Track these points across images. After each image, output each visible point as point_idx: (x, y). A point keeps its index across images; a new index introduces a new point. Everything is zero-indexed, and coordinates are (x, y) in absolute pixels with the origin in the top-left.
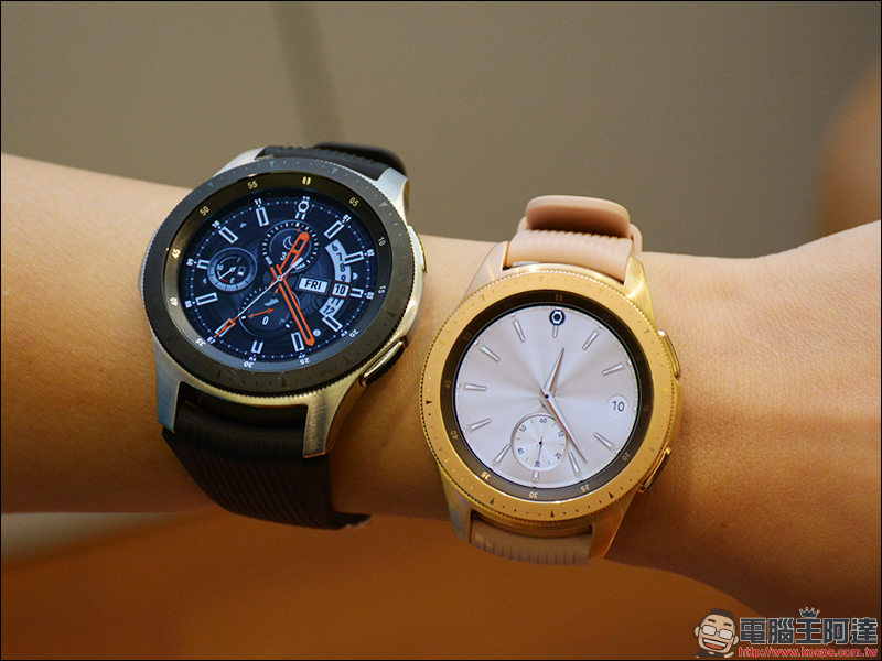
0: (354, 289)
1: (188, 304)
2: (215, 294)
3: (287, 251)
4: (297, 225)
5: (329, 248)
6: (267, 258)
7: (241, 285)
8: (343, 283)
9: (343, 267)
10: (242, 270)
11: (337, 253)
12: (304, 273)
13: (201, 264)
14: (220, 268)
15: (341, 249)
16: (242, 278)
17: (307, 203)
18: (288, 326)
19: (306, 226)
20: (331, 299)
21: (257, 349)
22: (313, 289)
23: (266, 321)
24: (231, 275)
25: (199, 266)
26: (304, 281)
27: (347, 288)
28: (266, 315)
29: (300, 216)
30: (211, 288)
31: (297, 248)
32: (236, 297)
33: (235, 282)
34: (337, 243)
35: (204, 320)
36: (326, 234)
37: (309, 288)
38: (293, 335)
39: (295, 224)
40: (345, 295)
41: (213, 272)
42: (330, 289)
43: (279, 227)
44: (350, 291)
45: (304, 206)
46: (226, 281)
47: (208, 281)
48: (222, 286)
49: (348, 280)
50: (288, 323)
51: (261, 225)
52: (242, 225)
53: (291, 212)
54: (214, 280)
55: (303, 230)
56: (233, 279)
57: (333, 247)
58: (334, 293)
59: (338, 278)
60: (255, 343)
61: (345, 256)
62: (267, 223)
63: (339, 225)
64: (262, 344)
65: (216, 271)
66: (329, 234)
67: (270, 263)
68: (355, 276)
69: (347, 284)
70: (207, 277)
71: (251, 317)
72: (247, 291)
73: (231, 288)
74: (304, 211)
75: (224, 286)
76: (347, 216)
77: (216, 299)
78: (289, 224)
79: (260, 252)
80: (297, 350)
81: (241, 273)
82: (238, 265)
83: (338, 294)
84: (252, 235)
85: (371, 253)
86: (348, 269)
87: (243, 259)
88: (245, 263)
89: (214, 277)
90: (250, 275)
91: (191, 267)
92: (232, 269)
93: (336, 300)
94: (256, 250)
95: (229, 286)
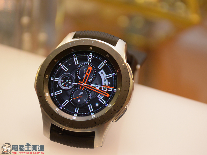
1: (52, 95)
2: (61, 91)
3: (85, 74)
4: (89, 64)
5: (100, 73)
6: (79, 77)
7: (70, 87)
8: (105, 86)
9: (105, 80)
10: (70, 82)
11: (102, 74)
12: (91, 82)
13: (56, 79)
14: (63, 81)
15: (104, 73)
16: (70, 85)
17: (91, 56)
18: (87, 102)
19: (91, 65)
21: (77, 111)
22: (95, 88)
23: (79, 100)
24: (67, 83)
25: (55, 80)
26: (92, 85)
28: (79, 98)
29: (89, 61)
30: (60, 88)
31: (88, 73)
32: (68, 92)
33: (68, 86)
34: (102, 71)
35: (58, 100)
36: (98, 67)
38: (89, 106)
39: (88, 63)
40: (106, 90)
41: (60, 83)
42: (101, 88)
43: (82, 65)
44: (108, 89)
45: (90, 57)
46: (65, 85)
47: (59, 85)
48: (63, 88)
49: (107, 85)
50: (87, 101)
51: (76, 64)
52: (69, 64)
53: (86, 59)
54: (61, 85)
55: (90, 66)
56: (67, 85)
57: (101, 72)
59: (103, 84)
60: (76, 109)
61: (105, 76)
62: (78, 64)
63: (103, 64)
64: (78, 109)
65: (61, 82)
66: (100, 67)
67: (80, 79)
68: (109, 83)
70: (58, 84)
71: (74, 99)
72: (73, 88)
73: (67, 88)
74: (91, 59)
75: (64, 87)
76: (105, 60)
77: (62, 93)
78: (86, 64)
79: (76, 75)
80: (90, 111)
81: (70, 83)
82: (69, 80)
83: (104, 90)
84: (73, 68)
85: (114, 74)
86: (107, 80)
87: (70, 77)
88: (71, 79)
89: (61, 84)
91: (52, 81)
92: (67, 81)
94: (75, 74)
95: (66, 88)
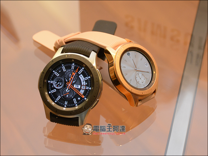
0: (86, 87)
1: (50, 92)
2: (55, 90)
3: (70, 78)
5: (80, 76)
6: (66, 80)
7: (61, 87)
8: (84, 85)
9: (83, 81)
12: (75, 83)
13: (52, 82)
14: (56, 83)
15: (83, 77)
17: (74, 65)
18: (72, 97)
19: (74, 71)
20: (81, 90)
21: (66, 103)
22: (77, 87)
23: (67, 96)
24: (59, 84)
25: (51, 83)
26: (75, 85)
27: (85, 87)
28: (67, 94)
29: (73, 68)
30: (54, 88)
31: (72, 77)
32: (60, 90)
33: (60, 86)
35: (53, 97)
36: (79, 73)
37: (76, 87)
38: (74, 99)
39: (72, 70)
42: (81, 87)
43: (68, 71)
45: (73, 66)
46: (57, 86)
47: (53, 86)
49: (85, 85)
50: (72, 96)
51: (64, 71)
52: (60, 71)
53: (70, 67)
54: (55, 86)
55: (74, 72)
57: (81, 76)
58: (82, 88)
59: (82, 84)
60: (66, 102)
61: (84, 78)
62: (65, 71)
63: (81, 70)
64: (67, 102)
65: (55, 84)
67: (67, 81)
68: (86, 84)
69: (85, 86)
70: (53, 85)
71: (64, 95)
72: (63, 88)
73: (59, 88)
74: (73, 67)
75: (57, 87)
76: (83, 68)
78: (70, 70)
79: (65, 78)
80: (75, 103)
81: (61, 84)
82: (60, 82)
83: (83, 88)
84: (62, 74)
85: (89, 77)
86: (85, 82)
87: (61, 80)
88: (61, 81)
90: (63, 84)
91: (49, 83)
92: (59, 83)
93: (83, 90)
94: (63, 78)
95: (58, 87)
